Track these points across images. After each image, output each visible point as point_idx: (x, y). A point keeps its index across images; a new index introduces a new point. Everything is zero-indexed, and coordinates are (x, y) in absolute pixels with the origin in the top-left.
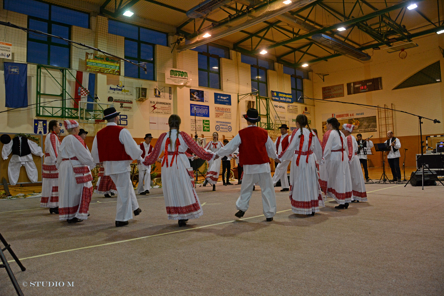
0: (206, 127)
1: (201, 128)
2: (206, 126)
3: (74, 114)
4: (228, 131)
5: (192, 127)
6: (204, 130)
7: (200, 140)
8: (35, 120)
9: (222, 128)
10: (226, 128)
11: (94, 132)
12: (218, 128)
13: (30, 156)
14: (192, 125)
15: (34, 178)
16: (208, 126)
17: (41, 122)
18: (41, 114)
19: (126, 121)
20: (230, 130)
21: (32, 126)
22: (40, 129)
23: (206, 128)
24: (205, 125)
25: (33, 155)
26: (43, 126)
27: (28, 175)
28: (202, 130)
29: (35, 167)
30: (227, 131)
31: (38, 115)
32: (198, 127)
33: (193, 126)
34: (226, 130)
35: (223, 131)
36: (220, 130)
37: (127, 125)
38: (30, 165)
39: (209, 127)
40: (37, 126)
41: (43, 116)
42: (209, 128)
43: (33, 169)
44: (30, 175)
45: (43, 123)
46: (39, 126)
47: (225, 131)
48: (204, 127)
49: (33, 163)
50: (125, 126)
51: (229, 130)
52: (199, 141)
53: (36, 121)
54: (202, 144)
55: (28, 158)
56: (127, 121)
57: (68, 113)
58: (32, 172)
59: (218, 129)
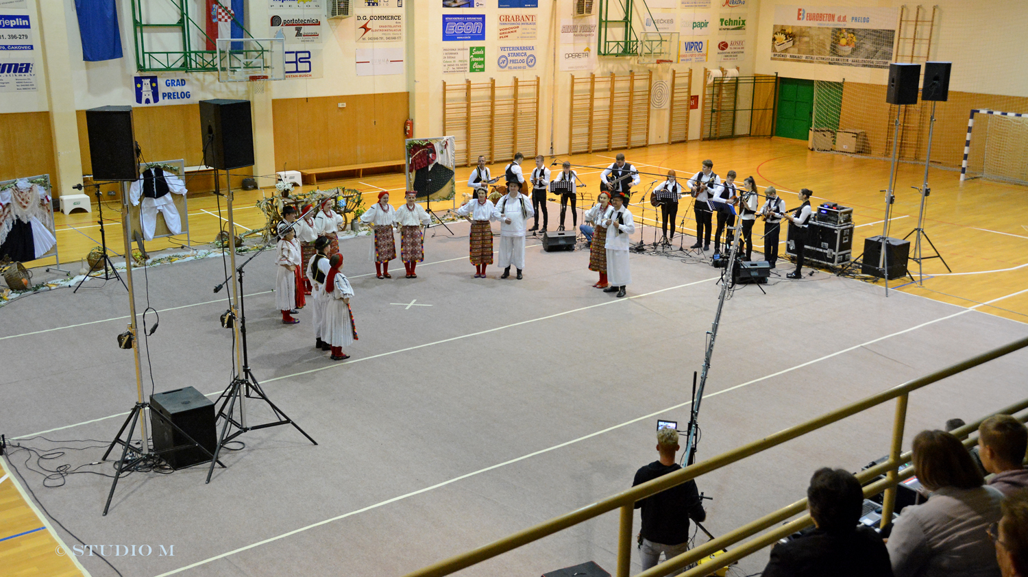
0: (476, 62)
1: (466, 64)
2: (477, 59)
3: (209, 63)
4: (527, 67)
5: (445, 66)
6: (472, 70)
7: (442, 141)
8: (135, 77)
9: (513, 61)
10: (522, 61)
11: (246, 91)
12: (503, 62)
13: (168, 196)
14: (447, 62)
15: (176, 228)
16: (482, 59)
17: (147, 81)
18: (147, 67)
19: (308, 64)
20: (533, 63)
21: (132, 90)
22: (147, 95)
23: (476, 66)
24: (474, 59)
25: (173, 195)
26: (152, 87)
27: (168, 224)
28: (468, 69)
29: (175, 211)
30: (524, 68)
31: (141, 68)
32: (460, 63)
33: (447, 64)
34: (522, 65)
35: (515, 68)
36: (509, 65)
37: (310, 71)
38: (170, 210)
39: (483, 62)
40: (141, 88)
41: (151, 70)
42: (484, 64)
43: (174, 215)
44: (171, 225)
45: (151, 83)
46: (144, 88)
47: (520, 68)
48: (472, 63)
49: (173, 207)
50: (307, 73)
51: (528, 65)
52: (440, 142)
53: (138, 80)
54: (445, 148)
55: (166, 200)
56: (309, 62)
57: (196, 61)
58: (172, 219)
59: (505, 64)
